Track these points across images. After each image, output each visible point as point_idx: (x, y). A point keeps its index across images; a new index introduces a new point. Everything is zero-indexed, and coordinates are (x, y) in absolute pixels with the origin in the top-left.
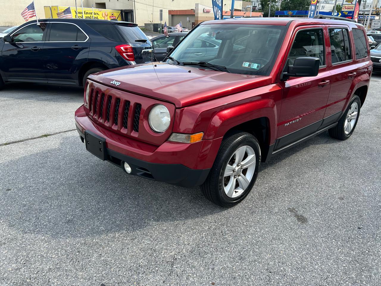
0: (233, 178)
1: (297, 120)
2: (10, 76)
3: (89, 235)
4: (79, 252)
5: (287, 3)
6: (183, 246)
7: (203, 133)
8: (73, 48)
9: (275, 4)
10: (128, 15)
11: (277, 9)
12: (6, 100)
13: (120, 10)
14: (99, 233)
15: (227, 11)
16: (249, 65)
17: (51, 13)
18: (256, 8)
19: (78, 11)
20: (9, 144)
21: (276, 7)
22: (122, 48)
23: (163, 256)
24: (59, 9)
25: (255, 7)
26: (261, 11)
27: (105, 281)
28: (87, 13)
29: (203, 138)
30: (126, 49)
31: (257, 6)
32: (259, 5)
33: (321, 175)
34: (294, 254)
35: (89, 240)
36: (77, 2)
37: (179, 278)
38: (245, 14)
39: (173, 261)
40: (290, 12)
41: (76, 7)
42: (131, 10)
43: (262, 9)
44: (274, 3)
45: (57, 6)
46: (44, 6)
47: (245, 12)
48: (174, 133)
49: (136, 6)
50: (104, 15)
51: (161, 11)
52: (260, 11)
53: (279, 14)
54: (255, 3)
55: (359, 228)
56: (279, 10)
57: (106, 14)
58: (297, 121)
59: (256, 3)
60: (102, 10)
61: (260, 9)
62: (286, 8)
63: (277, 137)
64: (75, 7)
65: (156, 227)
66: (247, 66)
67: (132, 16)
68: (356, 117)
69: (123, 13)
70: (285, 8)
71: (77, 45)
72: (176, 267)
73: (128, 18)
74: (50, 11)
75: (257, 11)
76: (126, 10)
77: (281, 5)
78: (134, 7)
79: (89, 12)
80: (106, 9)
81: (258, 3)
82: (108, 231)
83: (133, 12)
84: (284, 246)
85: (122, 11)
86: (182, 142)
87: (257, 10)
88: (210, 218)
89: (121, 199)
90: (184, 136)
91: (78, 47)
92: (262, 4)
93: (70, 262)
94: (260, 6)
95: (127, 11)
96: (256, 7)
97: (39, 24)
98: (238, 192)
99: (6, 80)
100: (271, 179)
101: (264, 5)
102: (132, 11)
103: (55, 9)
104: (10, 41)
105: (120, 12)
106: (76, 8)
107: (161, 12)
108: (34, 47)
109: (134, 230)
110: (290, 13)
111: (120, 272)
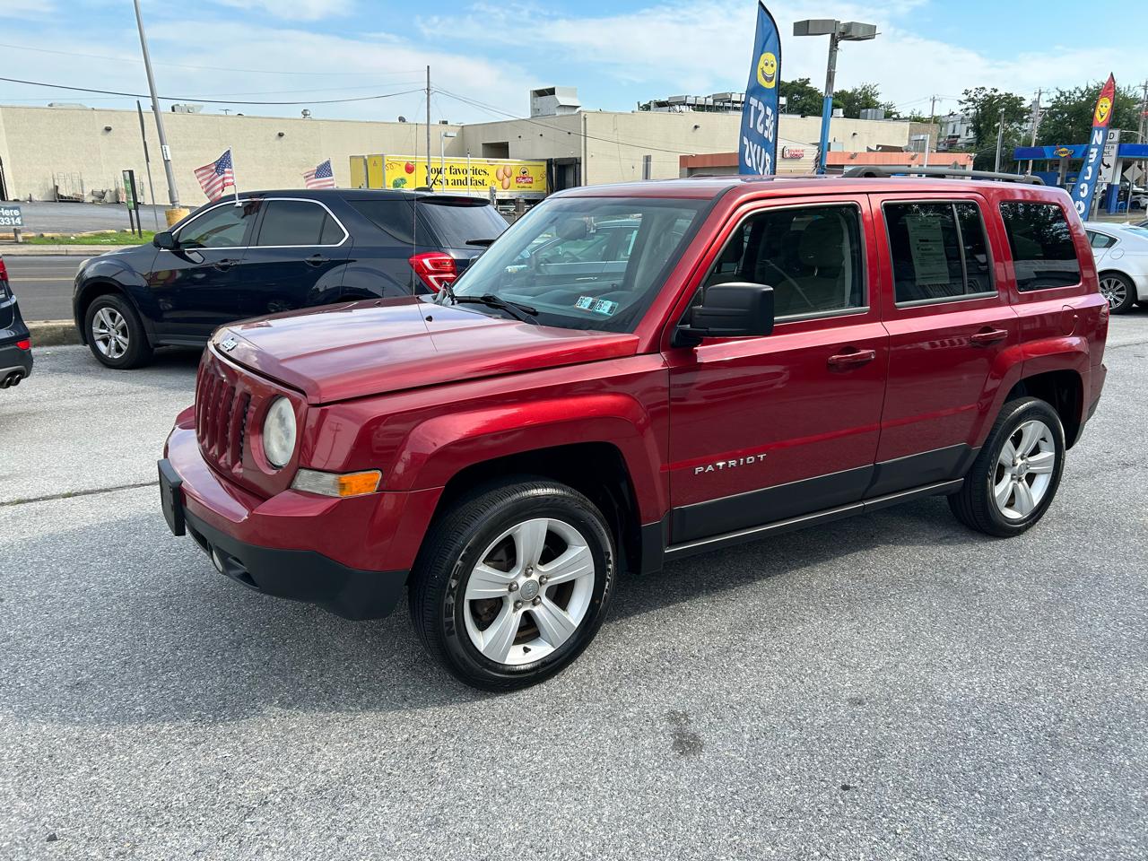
0: (511, 607)
1: (745, 461)
2: (167, 331)
3: (99, 722)
4: (50, 757)
5: (1060, 123)
6: (309, 773)
7: (379, 472)
8: (309, 262)
9: (1020, 129)
10: (565, 171)
11: (1028, 142)
12: (142, 391)
13: (544, 160)
14: (125, 719)
15: (856, 154)
16: (593, 304)
17: (365, 174)
18: (959, 141)
19: (432, 166)
20: (75, 495)
21: (1023, 135)
22: (426, 262)
23: (240, 792)
24: (386, 162)
25: (954, 137)
26: (974, 148)
27: (64, 829)
28: (457, 171)
29: (380, 486)
30: (435, 264)
31: (963, 136)
32: (967, 131)
33: (846, 630)
34: (591, 832)
35: (92, 733)
36: (431, 142)
37: (240, 847)
38: (912, 159)
39: (256, 806)
40: (1064, 149)
41: (429, 155)
42: (576, 159)
43: (978, 143)
44: (1015, 125)
45: (382, 155)
46: (351, 157)
47: (913, 154)
48: (302, 468)
49: (588, 149)
50: (501, 175)
51: (648, 159)
52: (968, 147)
53: (1031, 157)
54: (955, 126)
55: (845, 788)
56: (1033, 145)
57: (508, 172)
58: (748, 462)
59: (958, 127)
60: (496, 162)
61: (972, 144)
62: (1059, 136)
63: (671, 504)
64: (426, 157)
65: (272, 720)
66: (586, 308)
67: (578, 176)
68: (1050, 467)
69: (554, 168)
70: (1053, 137)
71: (319, 255)
72: (252, 823)
73: (567, 179)
74: (364, 167)
75: (961, 150)
76: (560, 159)
77: (1040, 130)
78: (583, 152)
79: (461, 168)
80: (508, 157)
81: (964, 127)
82: (151, 716)
83: (580, 164)
84: (580, 807)
85: (550, 163)
86: (320, 493)
87: (961, 147)
88: (431, 714)
89: (237, 644)
90: (330, 478)
91: (320, 260)
92: (977, 130)
93: (19, 775)
94: (971, 134)
95: (565, 163)
96: (959, 137)
97: (240, 205)
98: (530, 650)
99: (157, 342)
100: (683, 630)
101: (983, 132)
102: (578, 161)
103: (375, 164)
104: (171, 244)
105: (545, 164)
106: (429, 159)
107: (647, 161)
108: (223, 261)
109: (214, 720)
110: (1062, 152)
111: (112, 815)
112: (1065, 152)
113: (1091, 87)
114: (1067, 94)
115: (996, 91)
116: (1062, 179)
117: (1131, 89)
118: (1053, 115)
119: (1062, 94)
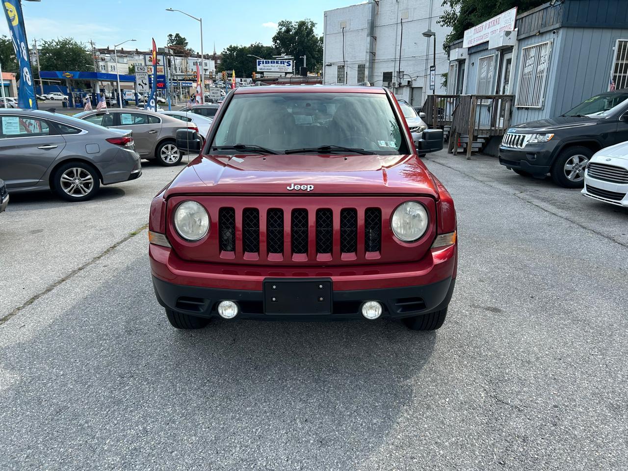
16: (386, 144)
48: (439, 234)
70: (48, 66)
101: (4, 61)
110: (67, 75)
112: (69, 75)
113: (61, 40)
114: (49, 43)
115: (6, 37)
116: (70, 90)
117: (82, 43)
118: (44, 54)
119: (46, 42)
